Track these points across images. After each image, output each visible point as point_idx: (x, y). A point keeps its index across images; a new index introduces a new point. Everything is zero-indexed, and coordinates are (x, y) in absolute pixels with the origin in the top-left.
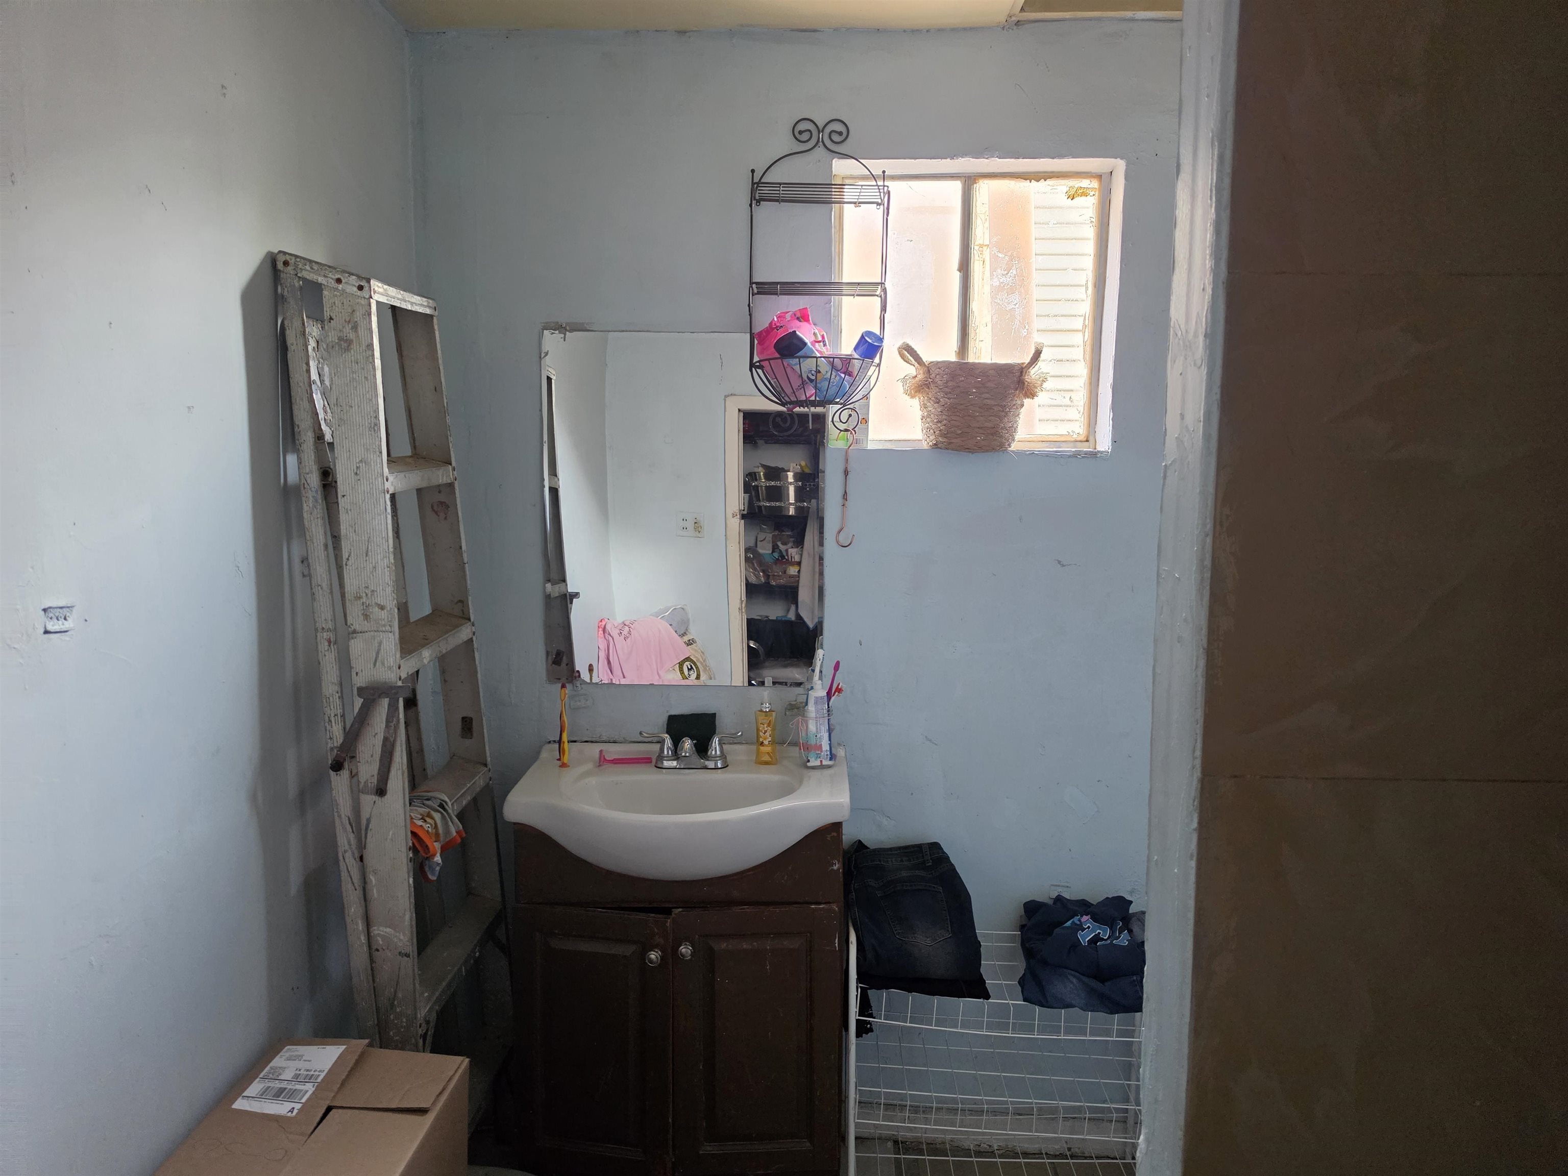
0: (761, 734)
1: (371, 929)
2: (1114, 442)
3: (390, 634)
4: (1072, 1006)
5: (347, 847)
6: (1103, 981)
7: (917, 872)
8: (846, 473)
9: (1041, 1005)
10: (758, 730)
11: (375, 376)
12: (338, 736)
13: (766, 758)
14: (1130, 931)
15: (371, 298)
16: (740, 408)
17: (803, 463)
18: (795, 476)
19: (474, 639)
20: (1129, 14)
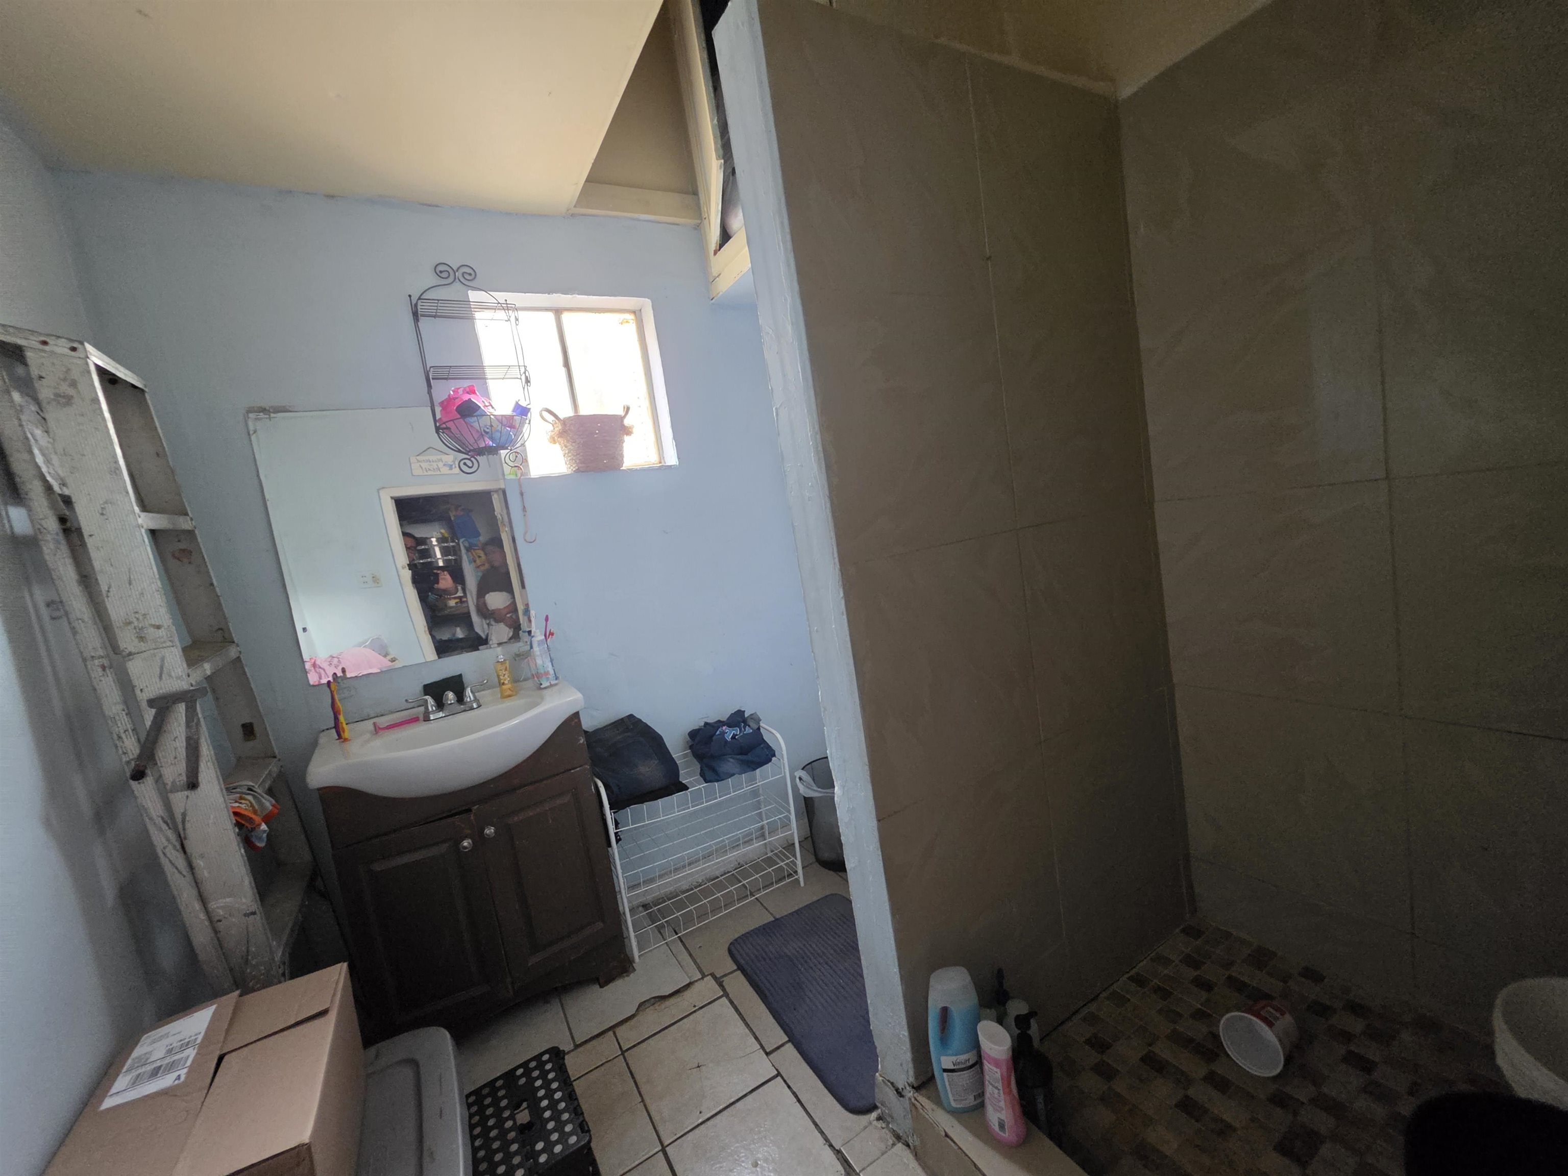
0: (501, 677)
1: (209, 905)
2: (679, 458)
3: (172, 648)
4: (733, 775)
5: (166, 843)
6: (746, 754)
7: (626, 734)
8: (522, 494)
9: (717, 781)
10: (498, 676)
11: (106, 427)
12: (133, 749)
13: (509, 693)
14: (749, 726)
15: (88, 358)
16: (392, 496)
17: (443, 531)
18: (437, 541)
19: (241, 656)
20: (636, 216)
